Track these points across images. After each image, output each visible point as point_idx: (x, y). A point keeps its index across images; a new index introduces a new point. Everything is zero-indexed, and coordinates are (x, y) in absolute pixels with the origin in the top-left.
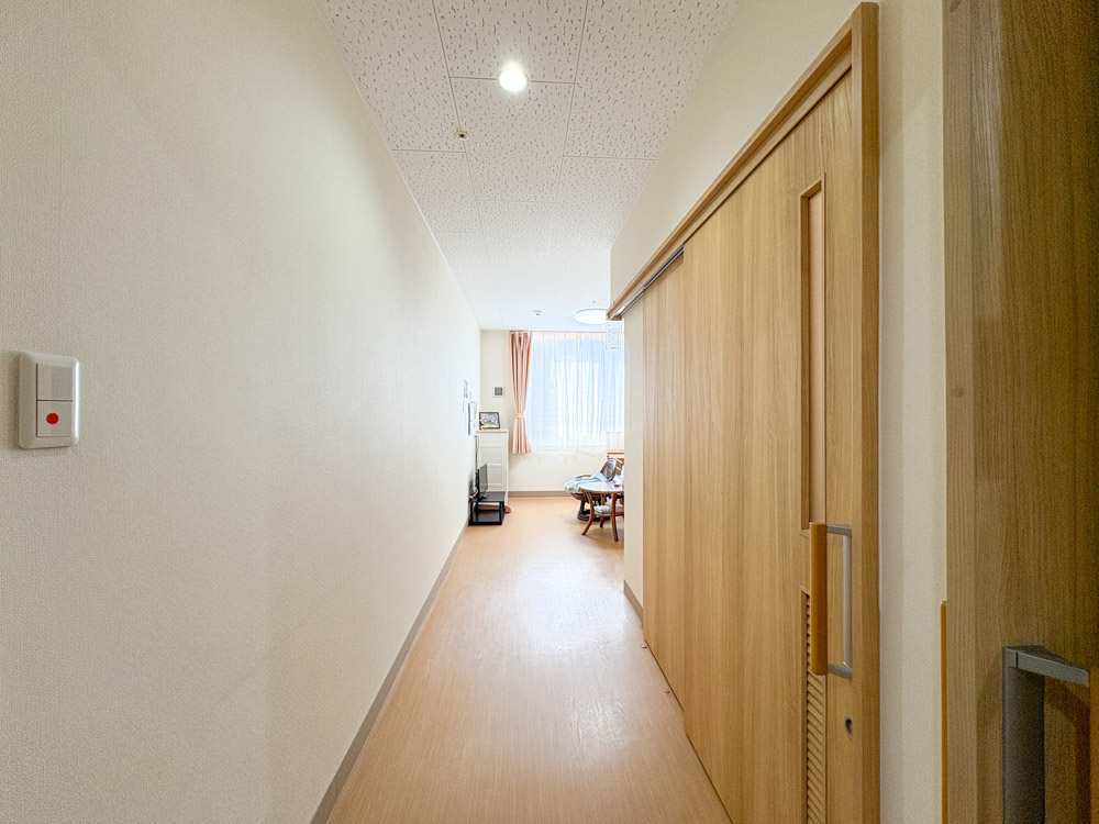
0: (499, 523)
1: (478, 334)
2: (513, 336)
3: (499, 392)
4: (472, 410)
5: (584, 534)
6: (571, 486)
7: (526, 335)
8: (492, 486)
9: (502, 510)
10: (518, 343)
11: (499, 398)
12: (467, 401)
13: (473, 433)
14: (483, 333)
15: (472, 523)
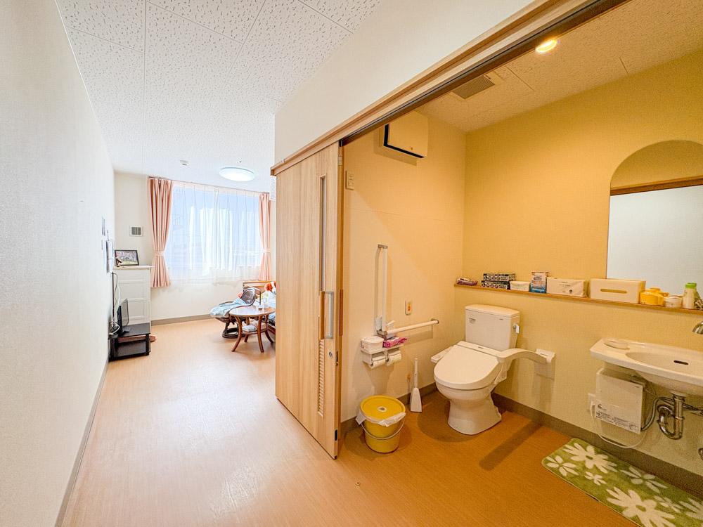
0: (147, 354)
1: (111, 175)
2: (152, 182)
3: (136, 231)
4: (110, 248)
5: (234, 351)
6: (217, 312)
7: (166, 183)
8: (134, 319)
9: (147, 340)
10: (158, 190)
11: (137, 237)
12: (105, 239)
13: (111, 271)
14: (117, 174)
15: (113, 358)
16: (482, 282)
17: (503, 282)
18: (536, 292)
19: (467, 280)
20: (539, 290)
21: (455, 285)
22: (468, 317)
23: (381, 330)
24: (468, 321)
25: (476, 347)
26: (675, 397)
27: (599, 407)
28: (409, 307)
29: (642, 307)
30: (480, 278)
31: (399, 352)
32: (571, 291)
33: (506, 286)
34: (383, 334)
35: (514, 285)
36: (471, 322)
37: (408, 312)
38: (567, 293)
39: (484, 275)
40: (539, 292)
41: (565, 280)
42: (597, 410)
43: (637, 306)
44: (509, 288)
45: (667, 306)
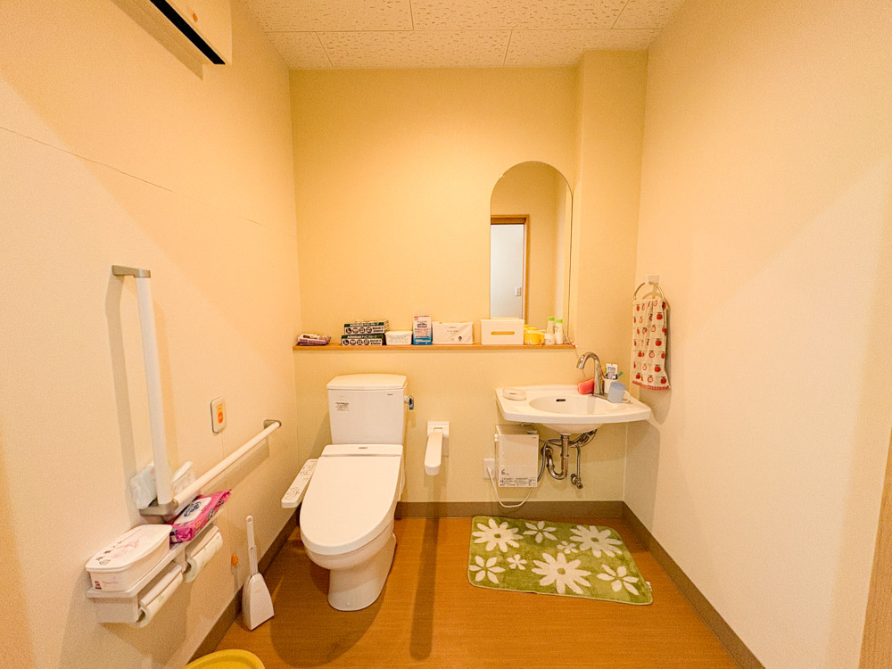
16: (343, 337)
17: (375, 335)
18: (420, 344)
19: (314, 337)
20: (423, 342)
21: (294, 349)
22: (333, 401)
23: (154, 503)
24: (333, 409)
25: (354, 449)
26: (562, 437)
27: (503, 473)
28: (221, 414)
29: (529, 348)
30: (337, 333)
31: (215, 529)
32: (460, 338)
33: (380, 341)
34: (164, 512)
35: (391, 337)
36: (340, 409)
37: (218, 426)
38: (456, 341)
39: (346, 326)
40: (424, 344)
41: (452, 325)
42: (501, 477)
43: (524, 348)
44: (384, 343)
45: (547, 343)
